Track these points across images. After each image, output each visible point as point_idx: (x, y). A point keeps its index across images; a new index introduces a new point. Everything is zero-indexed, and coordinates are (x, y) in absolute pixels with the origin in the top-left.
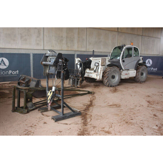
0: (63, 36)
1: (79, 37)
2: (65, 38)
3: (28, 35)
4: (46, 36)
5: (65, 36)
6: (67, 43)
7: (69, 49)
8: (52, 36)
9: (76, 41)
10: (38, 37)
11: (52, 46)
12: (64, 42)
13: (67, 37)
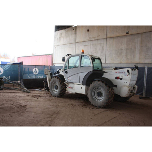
0: (123, 48)
1: (141, 47)
2: (125, 50)
3: (96, 52)
4: (108, 51)
5: (125, 48)
6: (126, 56)
7: (129, 61)
8: (113, 50)
9: (137, 52)
10: (102, 53)
11: (112, 60)
12: (124, 54)
13: (127, 49)
